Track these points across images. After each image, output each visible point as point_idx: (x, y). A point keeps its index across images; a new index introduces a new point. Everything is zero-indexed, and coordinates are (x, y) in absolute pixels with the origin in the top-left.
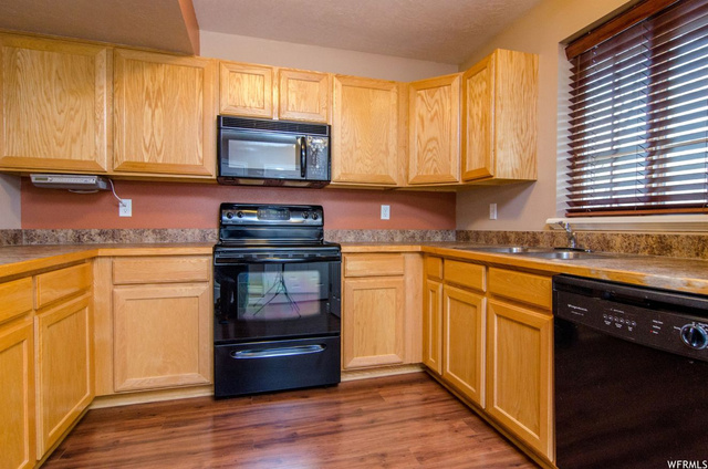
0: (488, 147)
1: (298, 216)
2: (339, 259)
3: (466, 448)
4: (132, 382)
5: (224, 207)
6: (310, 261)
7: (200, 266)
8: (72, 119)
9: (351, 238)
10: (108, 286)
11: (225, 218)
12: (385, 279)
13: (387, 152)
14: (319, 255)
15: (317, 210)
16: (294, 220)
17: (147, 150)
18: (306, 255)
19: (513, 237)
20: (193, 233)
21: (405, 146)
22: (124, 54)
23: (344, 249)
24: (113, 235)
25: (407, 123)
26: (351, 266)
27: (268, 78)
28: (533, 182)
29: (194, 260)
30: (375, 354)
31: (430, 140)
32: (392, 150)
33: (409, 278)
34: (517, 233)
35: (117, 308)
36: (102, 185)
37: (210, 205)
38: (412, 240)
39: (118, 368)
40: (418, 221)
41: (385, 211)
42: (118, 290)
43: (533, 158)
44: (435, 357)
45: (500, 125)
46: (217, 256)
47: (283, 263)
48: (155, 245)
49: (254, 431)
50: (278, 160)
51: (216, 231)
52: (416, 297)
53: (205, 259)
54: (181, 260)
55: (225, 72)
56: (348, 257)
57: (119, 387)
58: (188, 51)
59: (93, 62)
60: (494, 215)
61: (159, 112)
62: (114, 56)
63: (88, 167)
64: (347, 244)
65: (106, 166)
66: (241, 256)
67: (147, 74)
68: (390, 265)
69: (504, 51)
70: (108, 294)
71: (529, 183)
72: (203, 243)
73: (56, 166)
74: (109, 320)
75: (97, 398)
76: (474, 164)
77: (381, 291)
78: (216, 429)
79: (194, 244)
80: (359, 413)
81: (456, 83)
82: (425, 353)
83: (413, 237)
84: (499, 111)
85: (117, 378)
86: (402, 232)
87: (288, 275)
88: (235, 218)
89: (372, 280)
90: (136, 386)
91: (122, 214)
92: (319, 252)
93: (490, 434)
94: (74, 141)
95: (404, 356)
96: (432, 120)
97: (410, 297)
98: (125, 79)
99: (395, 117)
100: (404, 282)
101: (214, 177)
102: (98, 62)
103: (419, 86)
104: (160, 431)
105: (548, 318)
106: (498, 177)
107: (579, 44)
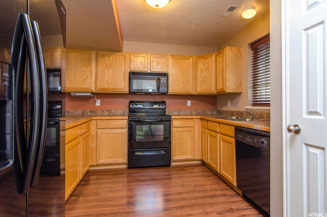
0: (224, 81)
1: (156, 105)
2: (170, 121)
3: (211, 185)
4: (102, 161)
5: (131, 102)
6: (161, 122)
7: (124, 122)
8: (84, 74)
9: (176, 113)
10: (95, 129)
11: (131, 106)
12: (187, 128)
13: (189, 82)
14: (163, 119)
15: (164, 103)
16: (155, 106)
17: (106, 84)
18: (159, 119)
19: (235, 113)
20: (120, 112)
21: (195, 79)
22: (100, 53)
23: (172, 117)
24: (94, 112)
25: (196, 71)
26: (175, 123)
27: (146, 57)
28: (241, 93)
29: (122, 121)
30: (184, 155)
31: (205, 77)
32: (191, 81)
33: (196, 128)
34: (236, 112)
35: (98, 136)
36: (92, 96)
37: (126, 101)
38: (199, 114)
39: (97, 156)
40: (202, 107)
41: (189, 103)
42: (98, 131)
43: (240, 85)
44: (205, 157)
45: (228, 73)
46: (130, 119)
47: (151, 122)
48: (108, 116)
49: (141, 177)
50: (150, 86)
51: (128, 111)
52: (199, 135)
53: (125, 121)
54: (118, 121)
55: (132, 56)
56: (174, 120)
57: (98, 162)
58: (120, 50)
59: (90, 56)
60: (229, 105)
61: (110, 71)
62: (97, 53)
63: (88, 90)
64: (174, 115)
65: (94, 90)
66: (137, 119)
67: (107, 58)
68: (190, 123)
69: (229, 47)
70: (95, 131)
71: (240, 94)
72: (123, 115)
73: (79, 90)
74: (95, 140)
75: (92, 166)
76: (220, 87)
77: (186, 133)
78: (128, 176)
79: (120, 115)
80: (177, 174)
81: (214, 57)
82: (202, 156)
83: (200, 113)
84: (227, 68)
85: (97, 160)
86: (196, 111)
87: (152, 126)
88: (135, 106)
89: (182, 128)
90: (103, 163)
91: (97, 105)
92: (164, 118)
93: (221, 181)
94: (84, 81)
95: (194, 156)
96: (205, 70)
97: (196, 135)
98: (100, 61)
99: (192, 68)
100: (194, 129)
101: (128, 92)
102: (92, 56)
103: (200, 57)
104: (112, 176)
105: (234, 140)
106: (227, 92)
107: (254, 45)
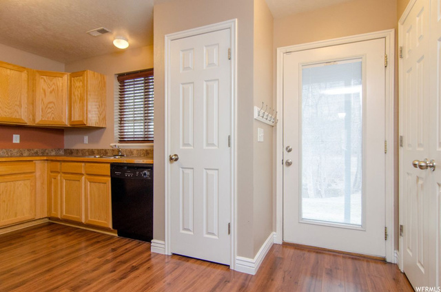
0: (84, 111)
13: (20, 106)
19: (96, 151)
21: (33, 103)
25: (34, 91)
31: (50, 103)
32: (24, 105)
33: (38, 174)
34: (98, 150)
40: (40, 145)
41: (16, 139)
43: (104, 118)
44: (56, 211)
52: (43, 183)
60: (86, 142)
68: (26, 168)
69: (91, 72)
71: (103, 128)
76: (76, 118)
77: (20, 182)
81: (66, 77)
83: (37, 153)
84: (89, 97)
86: (29, 150)
95: (35, 215)
96: (51, 92)
97: (38, 184)
100: (35, 176)
103: (42, 74)
105: (110, 178)
106: (88, 125)
107: (121, 78)
